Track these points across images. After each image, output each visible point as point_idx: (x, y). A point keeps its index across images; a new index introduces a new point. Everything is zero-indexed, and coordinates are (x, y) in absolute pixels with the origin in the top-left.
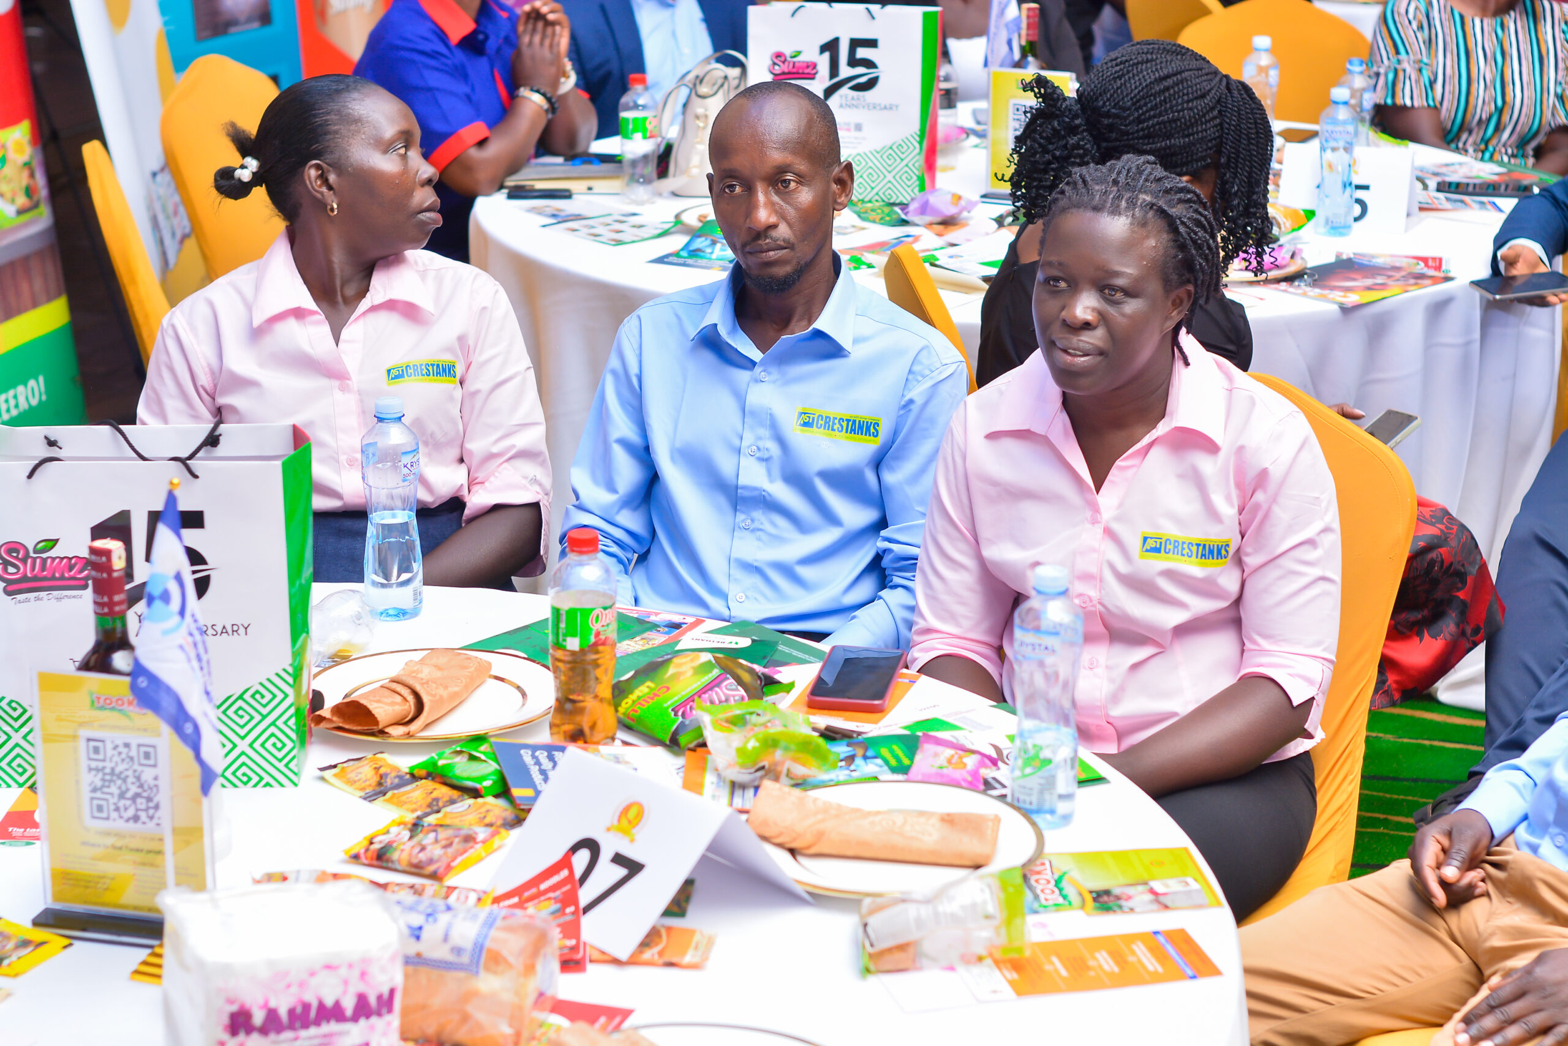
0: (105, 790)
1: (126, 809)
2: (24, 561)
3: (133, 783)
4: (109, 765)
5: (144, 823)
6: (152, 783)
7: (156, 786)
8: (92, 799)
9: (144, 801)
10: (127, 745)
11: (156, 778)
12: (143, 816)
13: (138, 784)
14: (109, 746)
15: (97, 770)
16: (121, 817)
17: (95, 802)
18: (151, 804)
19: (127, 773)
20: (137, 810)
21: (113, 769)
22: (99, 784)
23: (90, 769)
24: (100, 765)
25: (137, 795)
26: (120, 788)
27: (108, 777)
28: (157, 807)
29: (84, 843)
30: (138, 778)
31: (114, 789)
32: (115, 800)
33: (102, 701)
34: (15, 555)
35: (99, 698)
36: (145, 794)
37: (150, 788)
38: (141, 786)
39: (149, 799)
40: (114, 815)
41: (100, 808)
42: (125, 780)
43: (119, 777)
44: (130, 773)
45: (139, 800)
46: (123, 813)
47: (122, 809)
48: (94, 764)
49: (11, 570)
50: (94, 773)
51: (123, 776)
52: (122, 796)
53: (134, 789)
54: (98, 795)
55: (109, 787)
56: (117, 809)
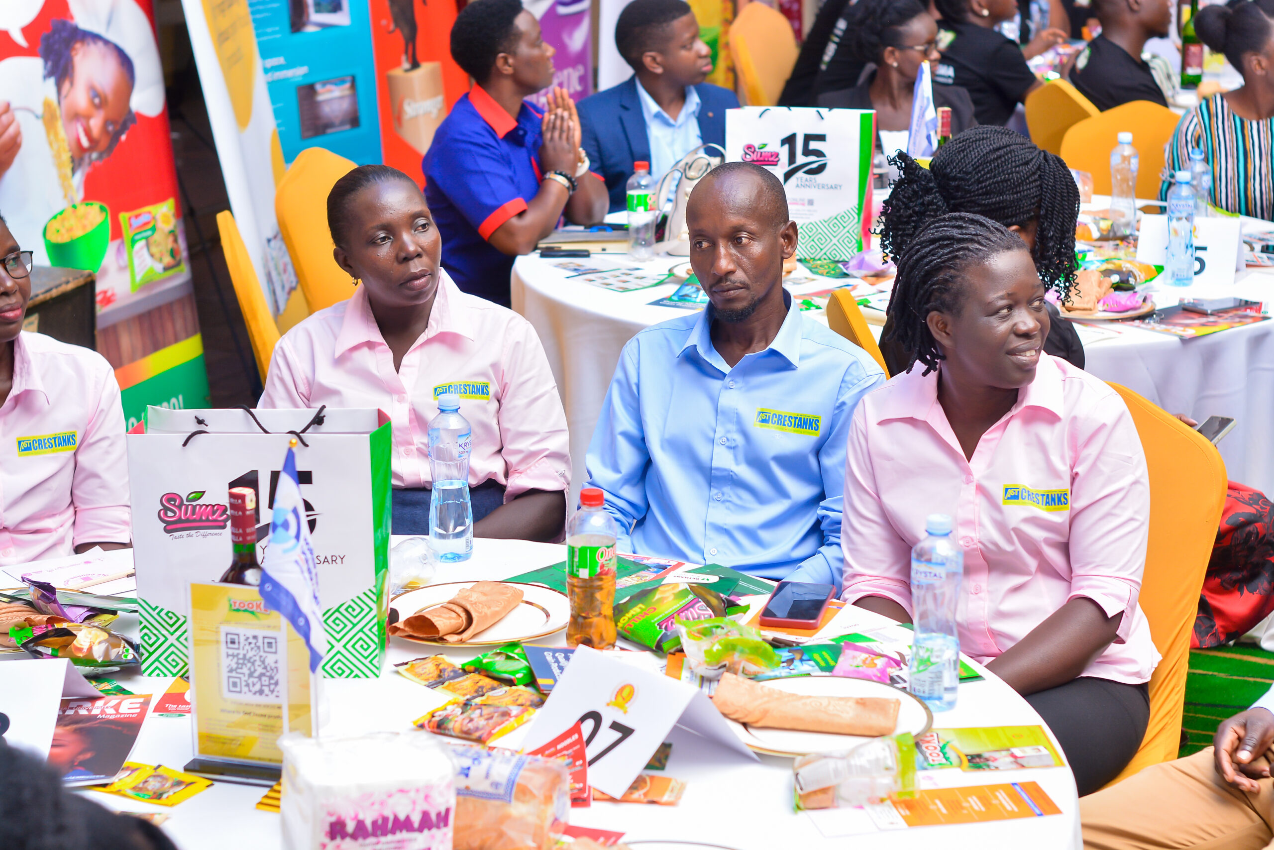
0: (239, 671)
1: (254, 685)
2: (179, 507)
3: (259, 666)
4: (242, 652)
5: (267, 695)
6: (273, 665)
7: (276, 668)
8: (229, 677)
9: (267, 679)
10: (255, 637)
11: (276, 662)
12: (266, 689)
13: (263, 666)
14: (242, 639)
15: (233, 656)
16: (250, 691)
17: (231, 680)
18: (272, 681)
19: (255, 658)
20: (262, 685)
21: (245, 655)
22: (234, 666)
23: (228, 655)
24: (236, 652)
25: (262, 675)
26: (249, 669)
27: (241, 661)
28: (276, 684)
29: (223, 711)
30: (263, 662)
31: (245, 670)
32: (246, 678)
33: (237, 605)
34: (173, 503)
35: (235, 603)
36: (268, 674)
37: (272, 670)
38: (265, 668)
39: (271, 678)
40: (245, 689)
41: (235, 684)
42: (253, 664)
43: (249, 661)
44: (257, 658)
45: (263, 678)
46: (251, 688)
47: (251, 685)
48: (230, 652)
49: (170, 514)
50: (231, 658)
51: (252, 660)
52: (251, 675)
53: (260, 670)
54: (234, 674)
55: (241, 668)
56: (247, 685)
